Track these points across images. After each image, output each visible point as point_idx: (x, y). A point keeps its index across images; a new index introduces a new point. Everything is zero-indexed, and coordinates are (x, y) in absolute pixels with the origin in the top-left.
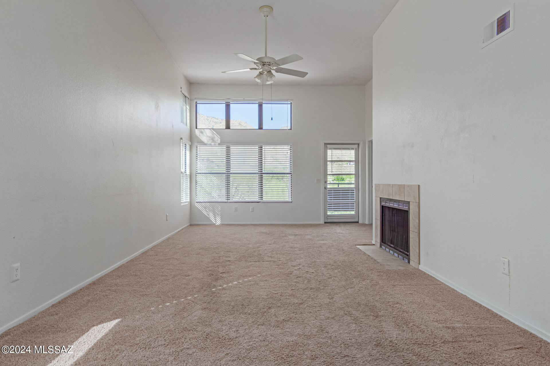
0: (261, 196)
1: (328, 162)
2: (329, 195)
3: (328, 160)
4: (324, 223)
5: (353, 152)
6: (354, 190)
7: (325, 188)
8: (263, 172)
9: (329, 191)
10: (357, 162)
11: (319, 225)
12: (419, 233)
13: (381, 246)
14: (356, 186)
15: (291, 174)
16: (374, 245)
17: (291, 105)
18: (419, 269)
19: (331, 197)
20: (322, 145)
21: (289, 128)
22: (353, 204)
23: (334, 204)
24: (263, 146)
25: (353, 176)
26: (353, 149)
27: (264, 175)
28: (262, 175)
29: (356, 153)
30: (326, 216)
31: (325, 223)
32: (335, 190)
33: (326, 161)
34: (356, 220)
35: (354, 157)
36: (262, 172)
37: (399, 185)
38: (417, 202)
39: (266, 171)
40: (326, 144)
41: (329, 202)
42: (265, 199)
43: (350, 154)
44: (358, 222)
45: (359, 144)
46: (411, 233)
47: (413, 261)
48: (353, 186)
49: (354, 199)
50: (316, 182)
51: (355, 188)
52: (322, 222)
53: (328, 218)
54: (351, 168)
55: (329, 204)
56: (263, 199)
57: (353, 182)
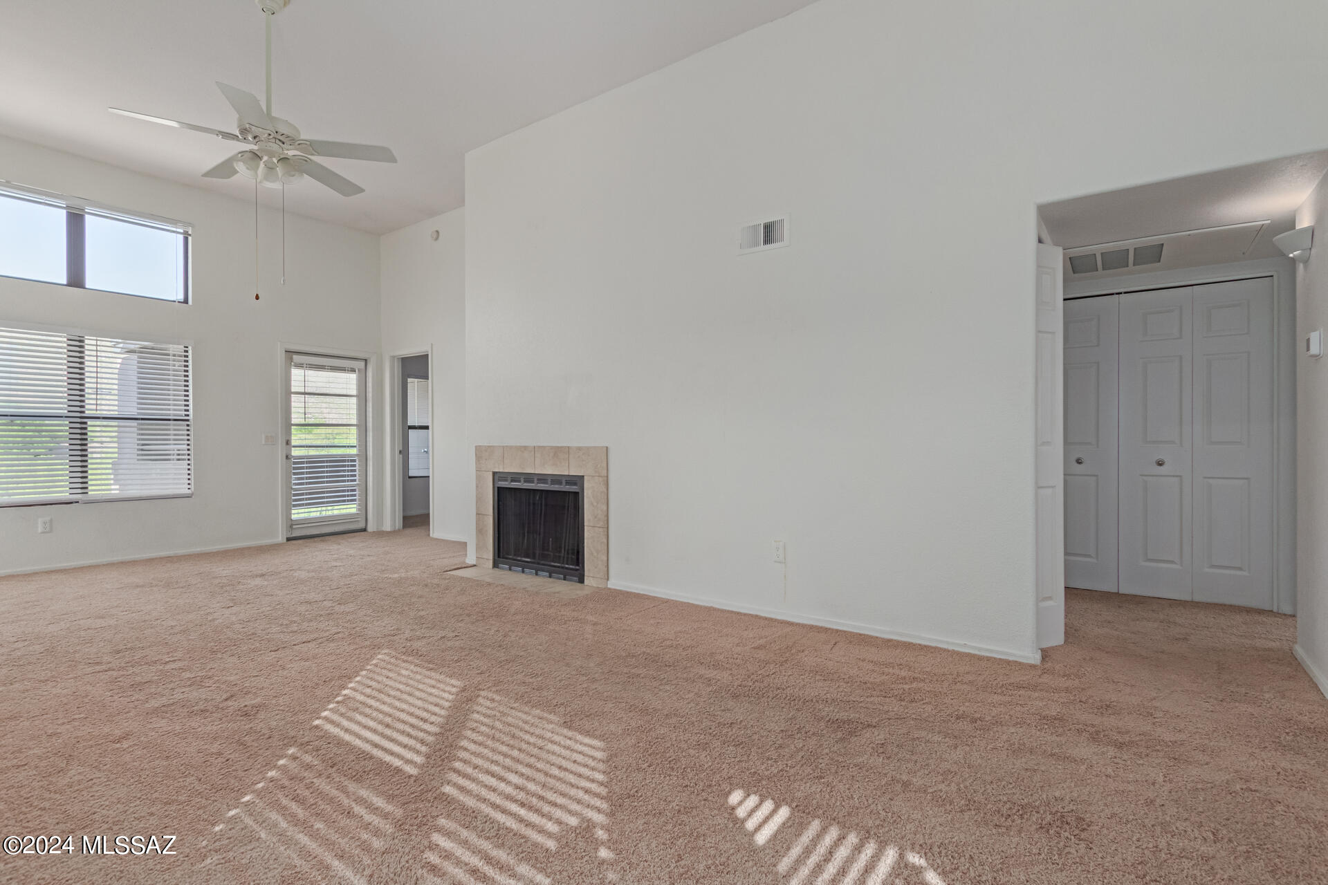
0: (82, 483)
1: (292, 395)
2: (295, 474)
3: (293, 390)
4: (285, 540)
5: (353, 376)
6: (354, 461)
7: (287, 457)
8: (88, 413)
9: (295, 463)
10: (362, 397)
11: (273, 548)
12: (608, 528)
13: (495, 565)
14: (359, 450)
15: (188, 420)
16: (475, 566)
17: (186, 240)
18: (610, 589)
19: (302, 479)
20: (280, 356)
21: (181, 297)
22: (354, 490)
23: (307, 494)
24: (86, 337)
25: (354, 430)
26: (353, 370)
27: (90, 422)
28: (86, 423)
29: (359, 380)
30: (291, 524)
31: (288, 539)
32: (312, 461)
33: (288, 393)
34: (361, 525)
35: (354, 387)
36: (83, 412)
37: (552, 448)
38: (601, 476)
39: (98, 412)
40: (290, 353)
41: (296, 490)
42: (94, 491)
43: (348, 382)
44: (365, 530)
45: (366, 360)
46: (588, 531)
47: (593, 577)
48: (354, 451)
49: (355, 480)
50: (263, 443)
51: (357, 455)
52: (281, 538)
53: (294, 527)
54: (348, 411)
55: (295, 495)
56: (90, 493)
57: (354, 441)
